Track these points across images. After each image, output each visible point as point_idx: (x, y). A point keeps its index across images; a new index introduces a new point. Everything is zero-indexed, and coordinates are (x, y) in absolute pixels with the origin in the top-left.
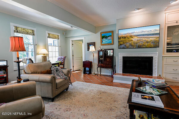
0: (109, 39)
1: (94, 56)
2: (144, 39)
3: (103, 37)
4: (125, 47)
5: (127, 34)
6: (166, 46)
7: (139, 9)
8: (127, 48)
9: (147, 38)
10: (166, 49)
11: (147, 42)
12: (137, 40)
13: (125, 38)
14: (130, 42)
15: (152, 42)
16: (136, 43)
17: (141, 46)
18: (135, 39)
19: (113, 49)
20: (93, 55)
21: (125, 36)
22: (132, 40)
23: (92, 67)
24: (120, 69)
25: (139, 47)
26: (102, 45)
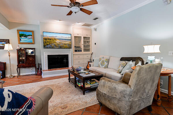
0: (29, 38)
1: (9, 56)
2: (63, 42)
3: (21, 36)
4: (51, 47)
5: (52, 37)
6: (74, 48)
7: (60, 20)
8: (53, 48)
9: (65, 41)
10: (74, 49)
11: (65, 44)
12: (59, 43)
13: (50, 39)
14: (55, 43)
15: (68, 45)
16: (59, 45)
17: (62, 47)
18: (58, 41)
19: (35, 48)
20: (8, 54)
21: (50, 38)
22: (55, 42)
23: (6, 69)
24: (45, 66)
25: (61, 47)
26: (20, 43)
